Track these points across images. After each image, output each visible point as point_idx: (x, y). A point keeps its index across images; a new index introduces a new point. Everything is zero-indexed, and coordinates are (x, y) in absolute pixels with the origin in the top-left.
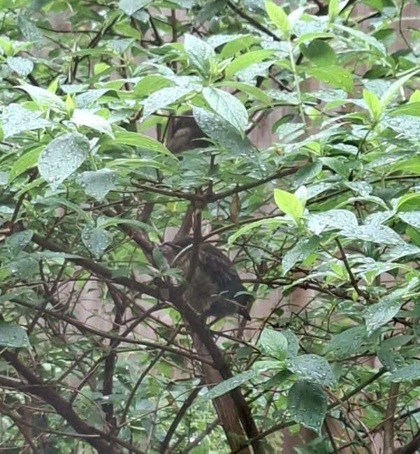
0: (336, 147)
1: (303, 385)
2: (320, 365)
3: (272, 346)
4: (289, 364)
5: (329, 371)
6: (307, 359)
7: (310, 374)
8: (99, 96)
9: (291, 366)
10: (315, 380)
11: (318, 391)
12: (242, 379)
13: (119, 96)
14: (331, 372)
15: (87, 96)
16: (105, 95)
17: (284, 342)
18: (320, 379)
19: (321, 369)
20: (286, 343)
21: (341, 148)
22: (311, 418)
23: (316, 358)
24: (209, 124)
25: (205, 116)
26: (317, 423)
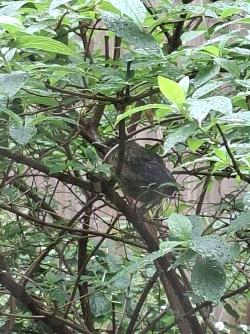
0: (232, 50)
1: (205, 262)
2: (219, 244)
3: (177, 228)
4: (191, 244)
5: (227, 249)
6: (207, 240)
7: (210, 252)
8: (17, 8)
9: (193, 245)
10: (214, 257)
11: (219, 268)
12: (151, 258)
13: (36, 6)
14: (229, 250)
15: (7, 9)
16: (22, 7)
17: (188, 225)
18: (219, 256)
19: (220, 247)
20: (191, 226)
21: (236, 51)
22: (211, 291)
23: (216, 238)
24: (115, 24)
25: (112, 18)
26: (216, 295)
